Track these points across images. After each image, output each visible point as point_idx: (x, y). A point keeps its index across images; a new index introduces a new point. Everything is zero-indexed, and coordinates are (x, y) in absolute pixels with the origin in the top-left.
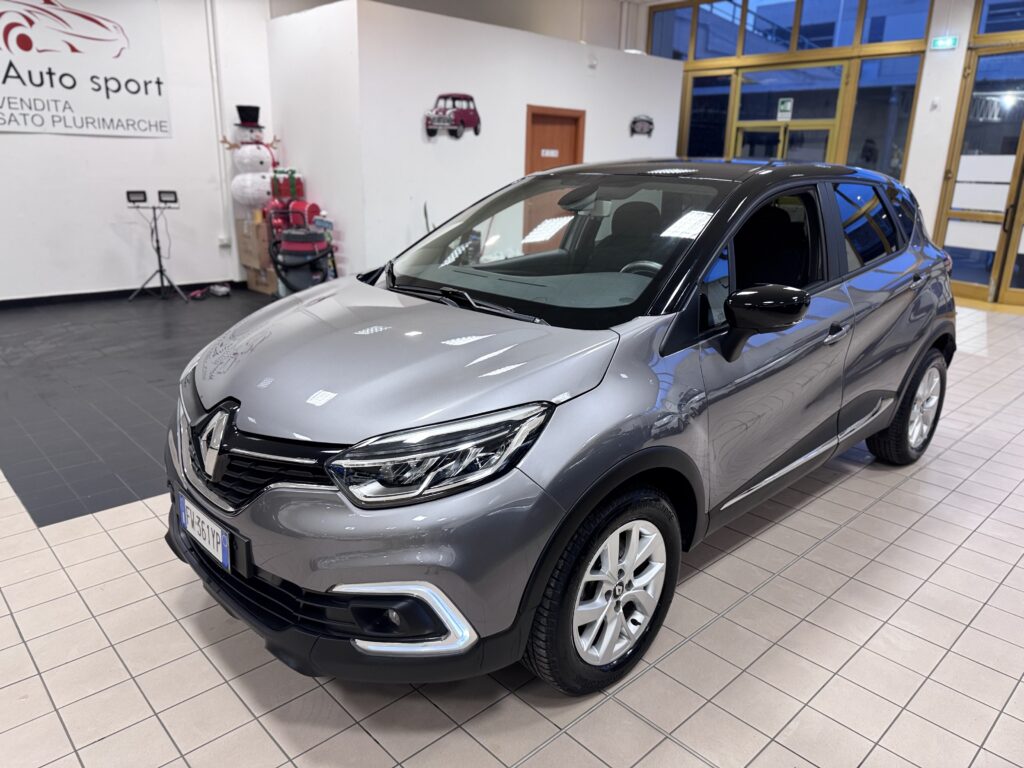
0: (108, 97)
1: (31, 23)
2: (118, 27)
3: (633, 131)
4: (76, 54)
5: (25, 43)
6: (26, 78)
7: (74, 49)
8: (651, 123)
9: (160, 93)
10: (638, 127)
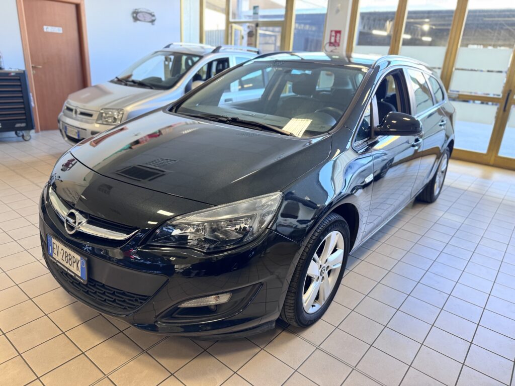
3: (136, 19)
8: (153, 16)
10: (140, 16)
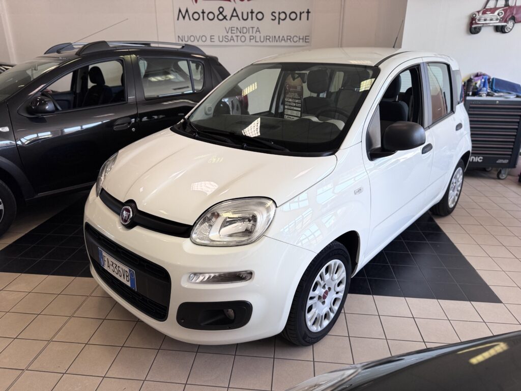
0: (279, 23)
9: (308, 19)
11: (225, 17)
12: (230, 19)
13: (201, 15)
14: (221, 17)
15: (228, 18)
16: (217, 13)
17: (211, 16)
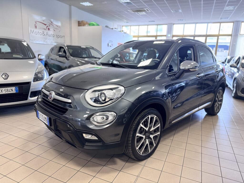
0: (58, 38)
1: (50, 26)
2: (60, 27)
4: (55, 31)
5: (49, 29)
6: (48, 34)
7: (54, 30)
9: (64, 38)
11: (44, 35)
12: (46, 35)
13: (38, 33)
14: (43, 34)
15: (45, 35)
16: (42, 33)
17: (41, 34)
